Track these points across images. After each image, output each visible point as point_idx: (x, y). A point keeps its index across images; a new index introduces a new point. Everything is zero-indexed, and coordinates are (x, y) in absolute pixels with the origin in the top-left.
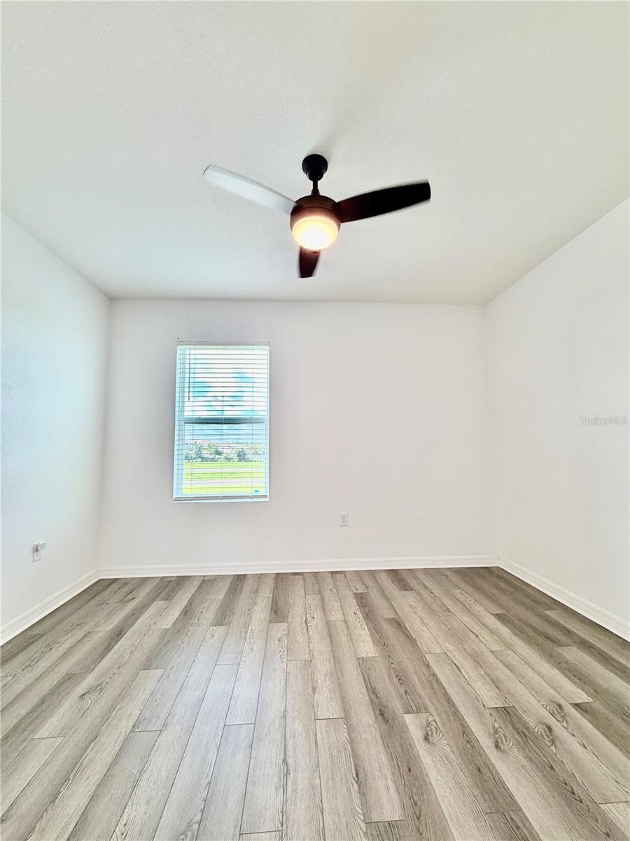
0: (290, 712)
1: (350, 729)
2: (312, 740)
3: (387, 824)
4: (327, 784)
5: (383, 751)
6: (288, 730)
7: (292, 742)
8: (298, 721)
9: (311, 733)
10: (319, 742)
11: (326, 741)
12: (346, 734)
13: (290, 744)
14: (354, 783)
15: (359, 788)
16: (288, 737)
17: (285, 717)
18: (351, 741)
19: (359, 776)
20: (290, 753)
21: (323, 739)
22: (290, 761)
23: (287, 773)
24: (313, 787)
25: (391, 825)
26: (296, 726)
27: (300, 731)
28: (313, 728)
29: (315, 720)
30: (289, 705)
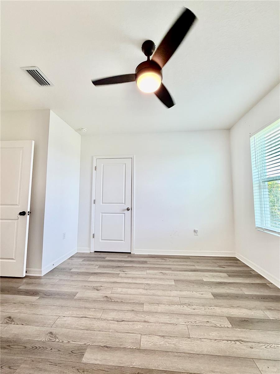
0: (148, 324)
1: (132, 350)
2: (130, 332)
3: (83, 354)
4: (109, 334)
5: (113, 364)
6: (137, 322)
8: (141, 327)
9: (133, 331)
10: (128, 334)
11: (127, 337)
12: (129, 347)
13: (130, 323)
14: (105, 345)
15: (101, 346)
16: (134, 322)
17: (145, 322)
18: (125, 349)
19: (107, 348)
20: (126, 323)
21: (129, 336)
22: (123, 323)
23: (118, 321)
24: (110, 329)
25: (82, 355)
26: (139, 326)
27: (136, 327)
28: (137, 333)
29: (141, 334)
30: (151, 324)
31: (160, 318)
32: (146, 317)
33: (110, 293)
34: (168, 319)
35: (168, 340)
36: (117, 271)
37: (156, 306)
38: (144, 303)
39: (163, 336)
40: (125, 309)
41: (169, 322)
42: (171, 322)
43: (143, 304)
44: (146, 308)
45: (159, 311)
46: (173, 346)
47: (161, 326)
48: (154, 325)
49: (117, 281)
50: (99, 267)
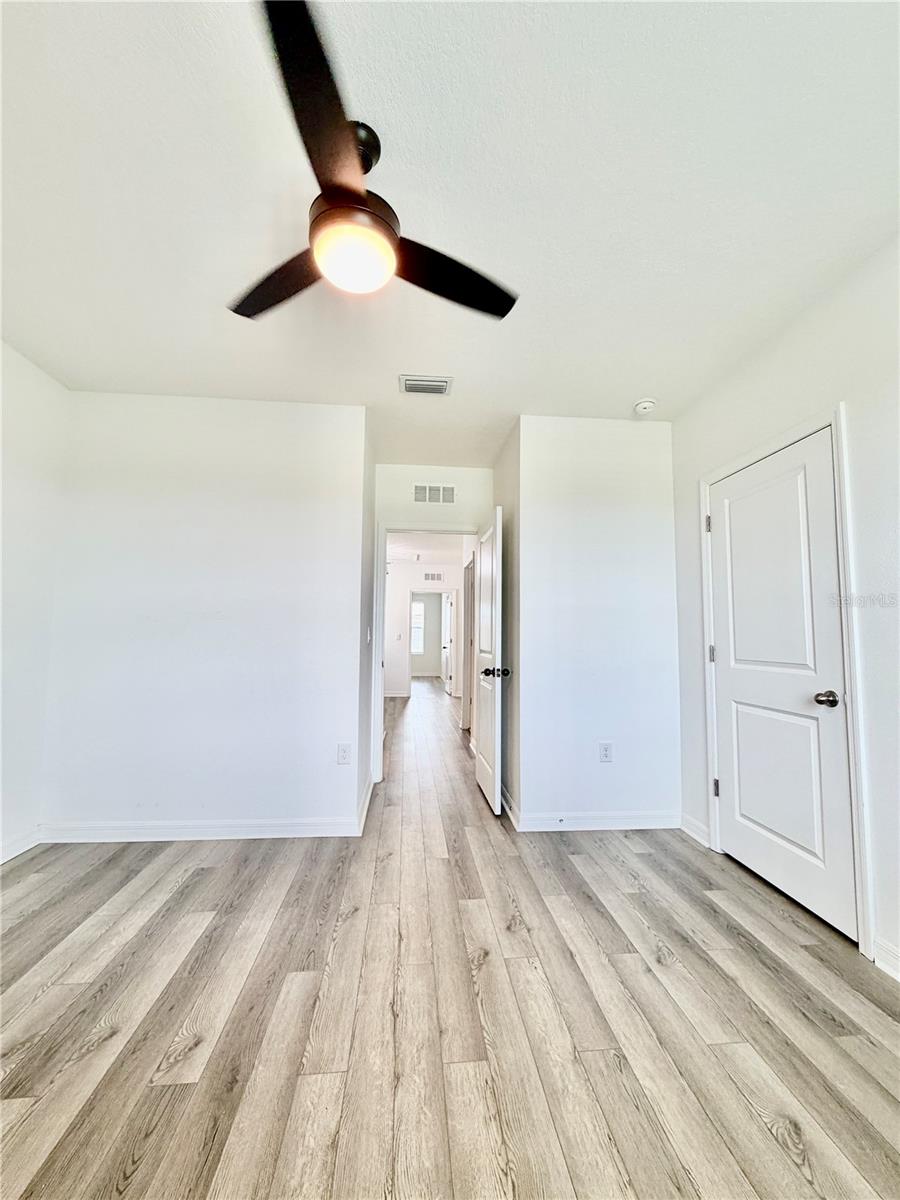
0: (387, 1087)
2: (357, 1040)
6: (392, 1052)
7: (387, 1038)
8: (376, 1068)
9: (359, 1051)
10: (349, 1038)
11: (340, 1039)
12: (309, 1048)
13: (389, 1037)
14: (321, 997)
16: (392, 1045)
17: (397, 1077)
18: (305, 1039)
19: (313, 1003)
20: (389, 1026)
22: (389, 1016)
23: (393, 1004)
26: (378, 1062)
27: (374, 1053)
28: (353, 1058)
29: (348, 1071)
30: (389, 1099)
31: (418, 1130)
32: (416, 1078)
33: (506, 957)
34: (415, 1163)
35: (319, 1164)
36: (645, 941)
37: (481, 1108)
38: (487, 1059)
39: (334, 1145)
40: (442, 1011)
41: (400, 1168)
42: (401, 1181)
43: (482, 1056)
44: (465, 1075)
45: (459, 1124)
46: (294, 1183)
47: (379, 1134)
48: (383, 1106)
49: (578, 959)
50: (632, 895)
